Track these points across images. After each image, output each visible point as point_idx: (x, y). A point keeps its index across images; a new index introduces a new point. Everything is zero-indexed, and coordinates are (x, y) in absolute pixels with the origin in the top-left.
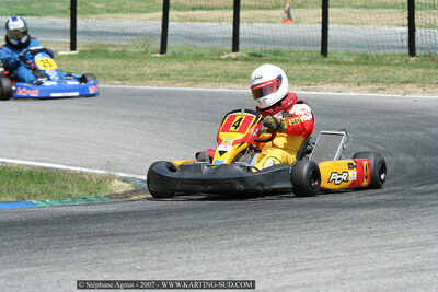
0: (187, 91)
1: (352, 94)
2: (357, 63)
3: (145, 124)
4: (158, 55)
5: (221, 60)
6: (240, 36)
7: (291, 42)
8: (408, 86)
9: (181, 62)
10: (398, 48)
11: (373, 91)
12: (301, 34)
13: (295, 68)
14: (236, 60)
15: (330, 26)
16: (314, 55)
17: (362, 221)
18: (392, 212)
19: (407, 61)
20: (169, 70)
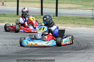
7: (8, 11)
10: (38, 13)
12: (10, 9)
13: (11, 18)
15: (19, 7)
16: (15, 15)
19: (41, 17)
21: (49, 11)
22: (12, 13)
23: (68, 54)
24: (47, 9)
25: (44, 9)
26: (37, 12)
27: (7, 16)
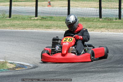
0: (22, 31)
3: (11, 43)
4: (8, 18)
5: (32, 20)
6: (38, 11)
7: (56, 13)
8: (102, 29)
9: (18, 21)
10: (96, 15)
11: (90, 31)
12: (59, 10)
13: (60, 23)
14: (37, 20)
19: (99, 20)
20: (14, 24)
21: (109, 12)
22: (61, 15)
24: (107, 9)
25: (103, 9)
26: (94, 14)
27: (54, 20)
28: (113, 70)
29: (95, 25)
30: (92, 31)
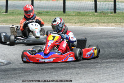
1: (73, 27)
2: (75, 15)
4: (5, 13)
7: (52, 8)
8: (93, 24)
9: (12, 16)
10: (91, 10)
11: (81, 25)
15: (66, 2)
16: (61, 13)
17: (68, 74)
18: (80, 70)
19: (94, 14)
20: (8, 19)
23: (105, 64)
28: (83, 66)
29: (87, 19)
30: (83, 26)
